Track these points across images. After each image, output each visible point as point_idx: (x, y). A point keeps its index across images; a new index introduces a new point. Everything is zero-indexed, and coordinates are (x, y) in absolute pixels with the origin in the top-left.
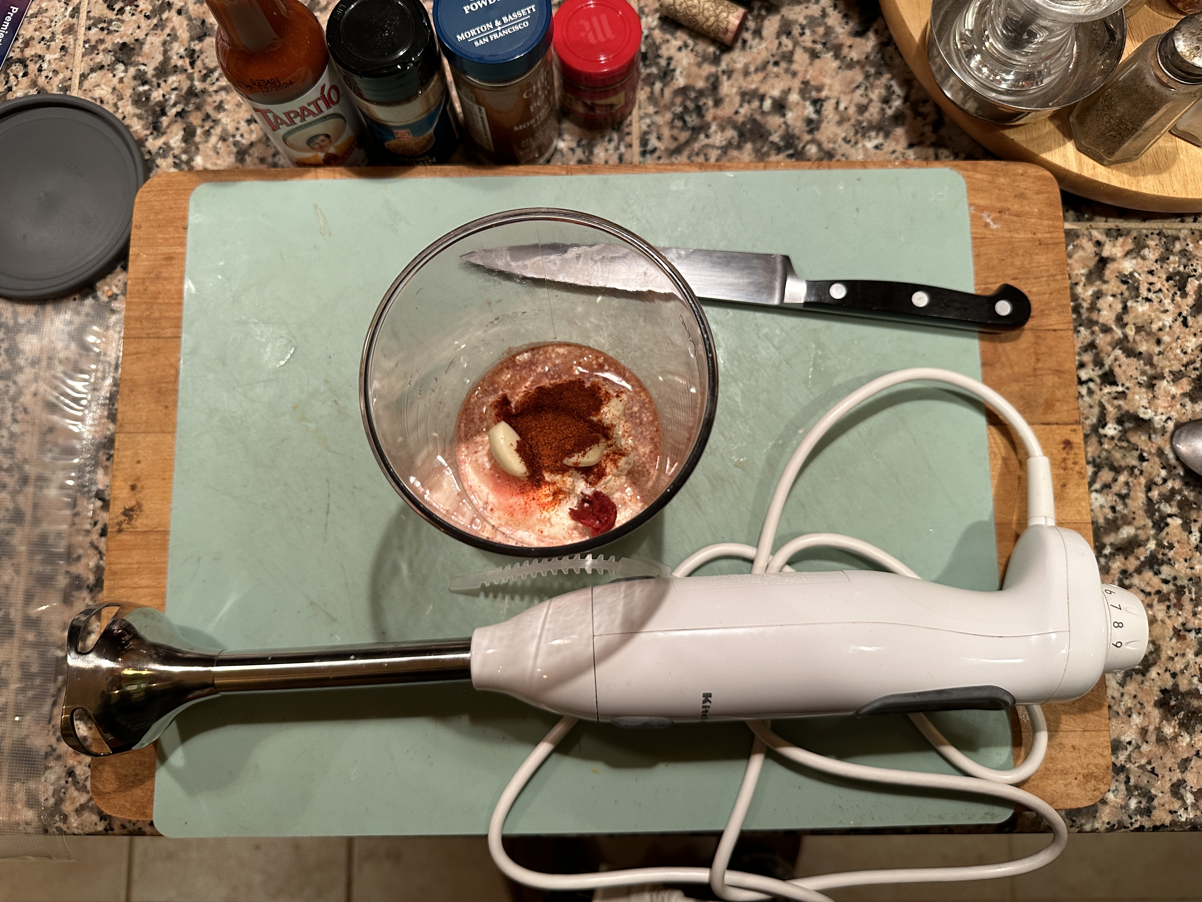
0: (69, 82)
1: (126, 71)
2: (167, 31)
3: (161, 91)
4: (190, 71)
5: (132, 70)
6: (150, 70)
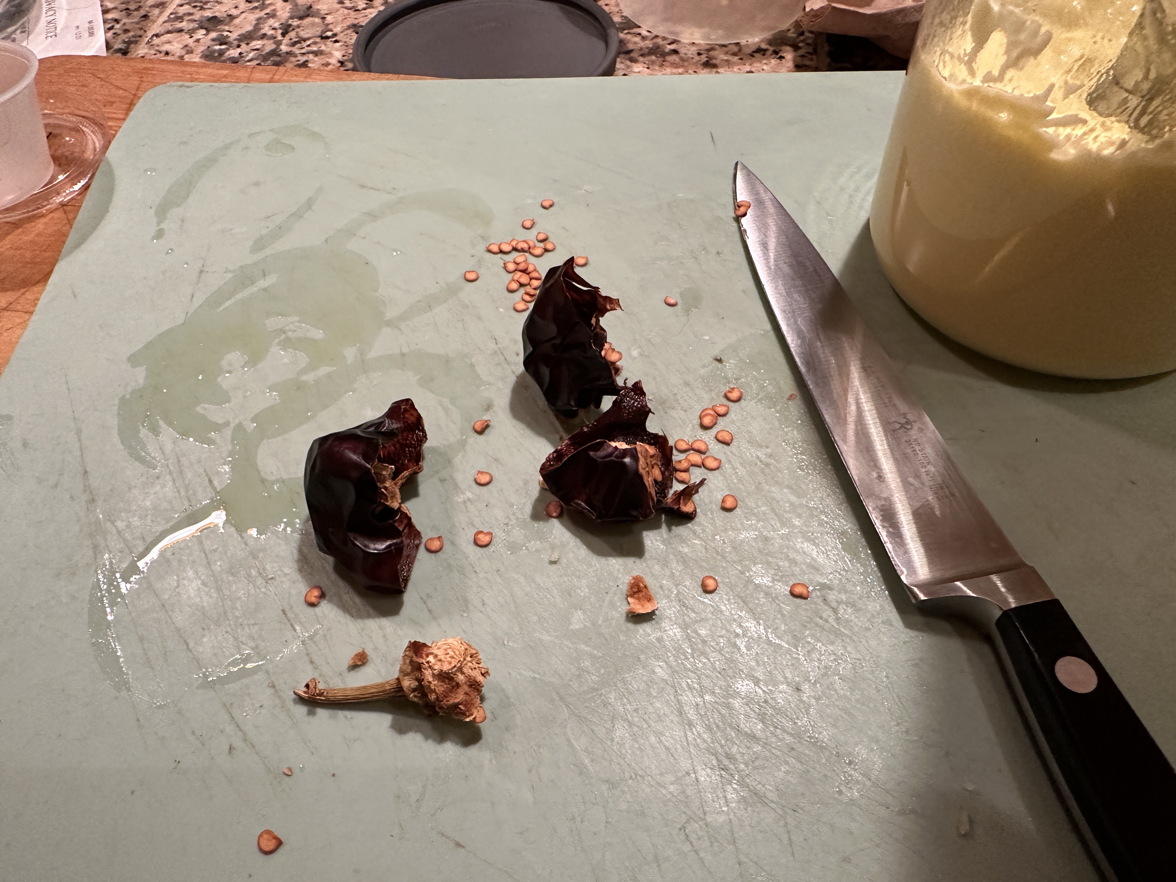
0: (138, 39)
1: (206, 35)
2: (268, 11)
3: (239, 50)
4: (280, 38)
5: (213, 35)
6: (233, 36)
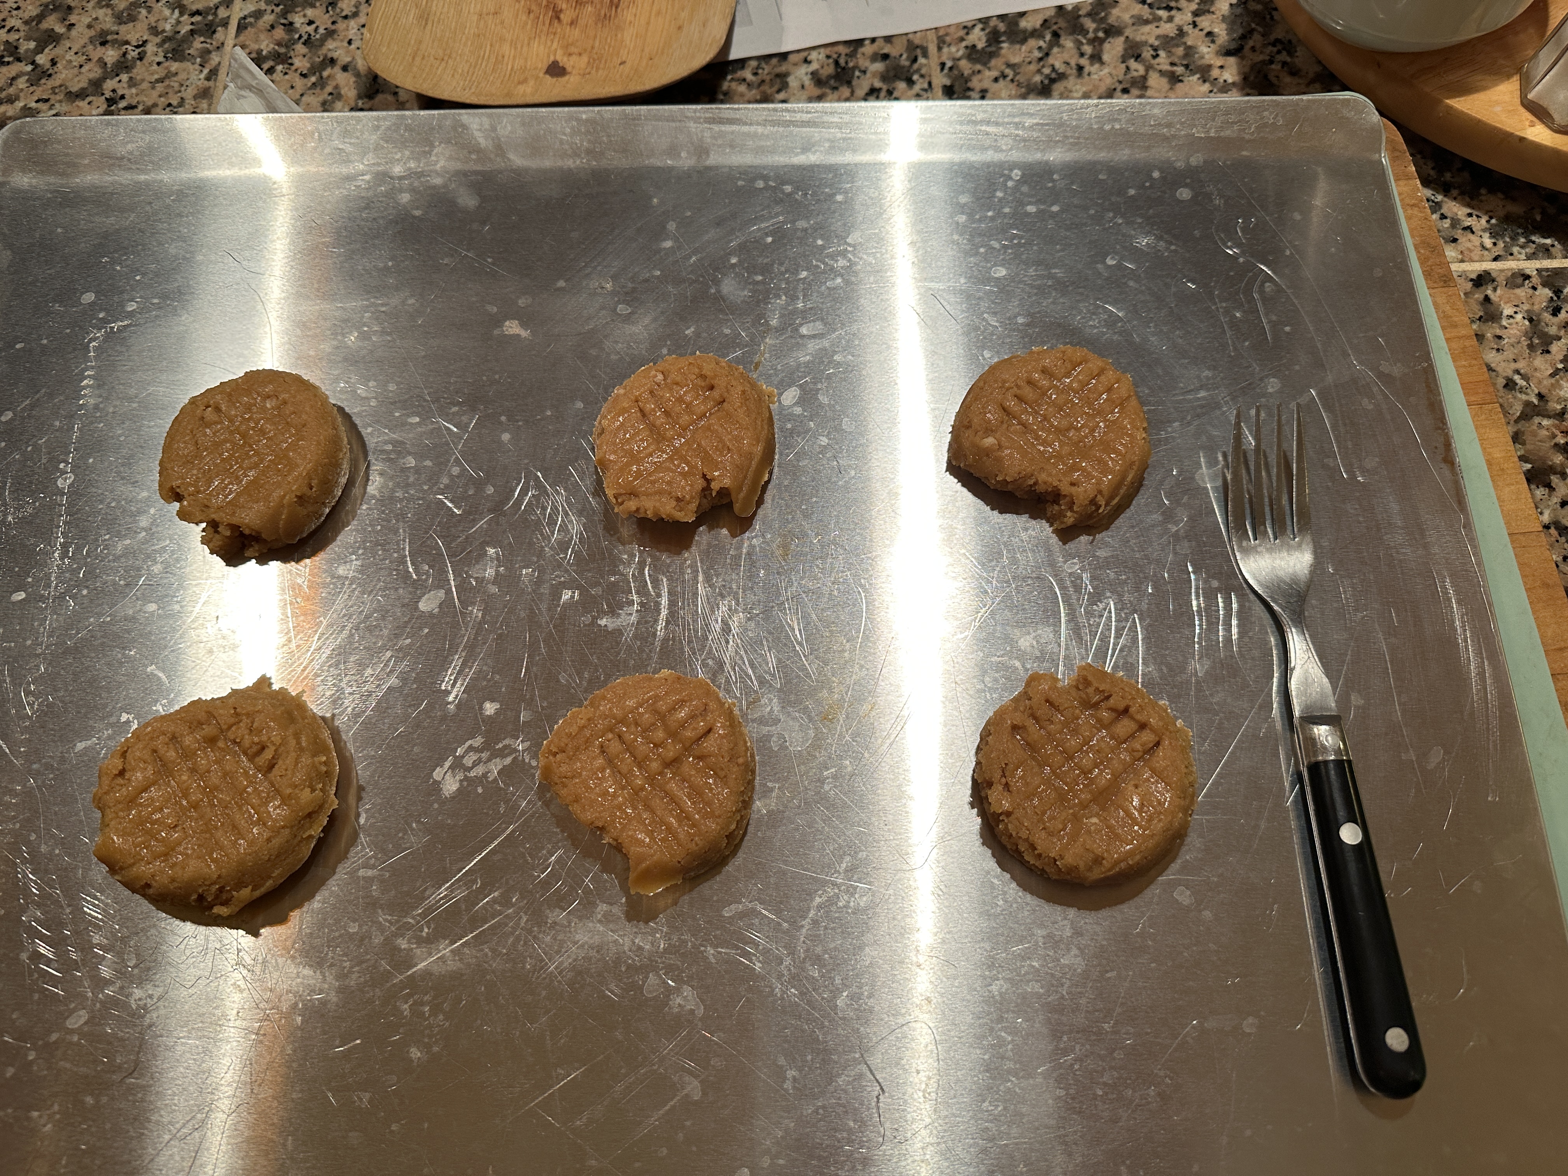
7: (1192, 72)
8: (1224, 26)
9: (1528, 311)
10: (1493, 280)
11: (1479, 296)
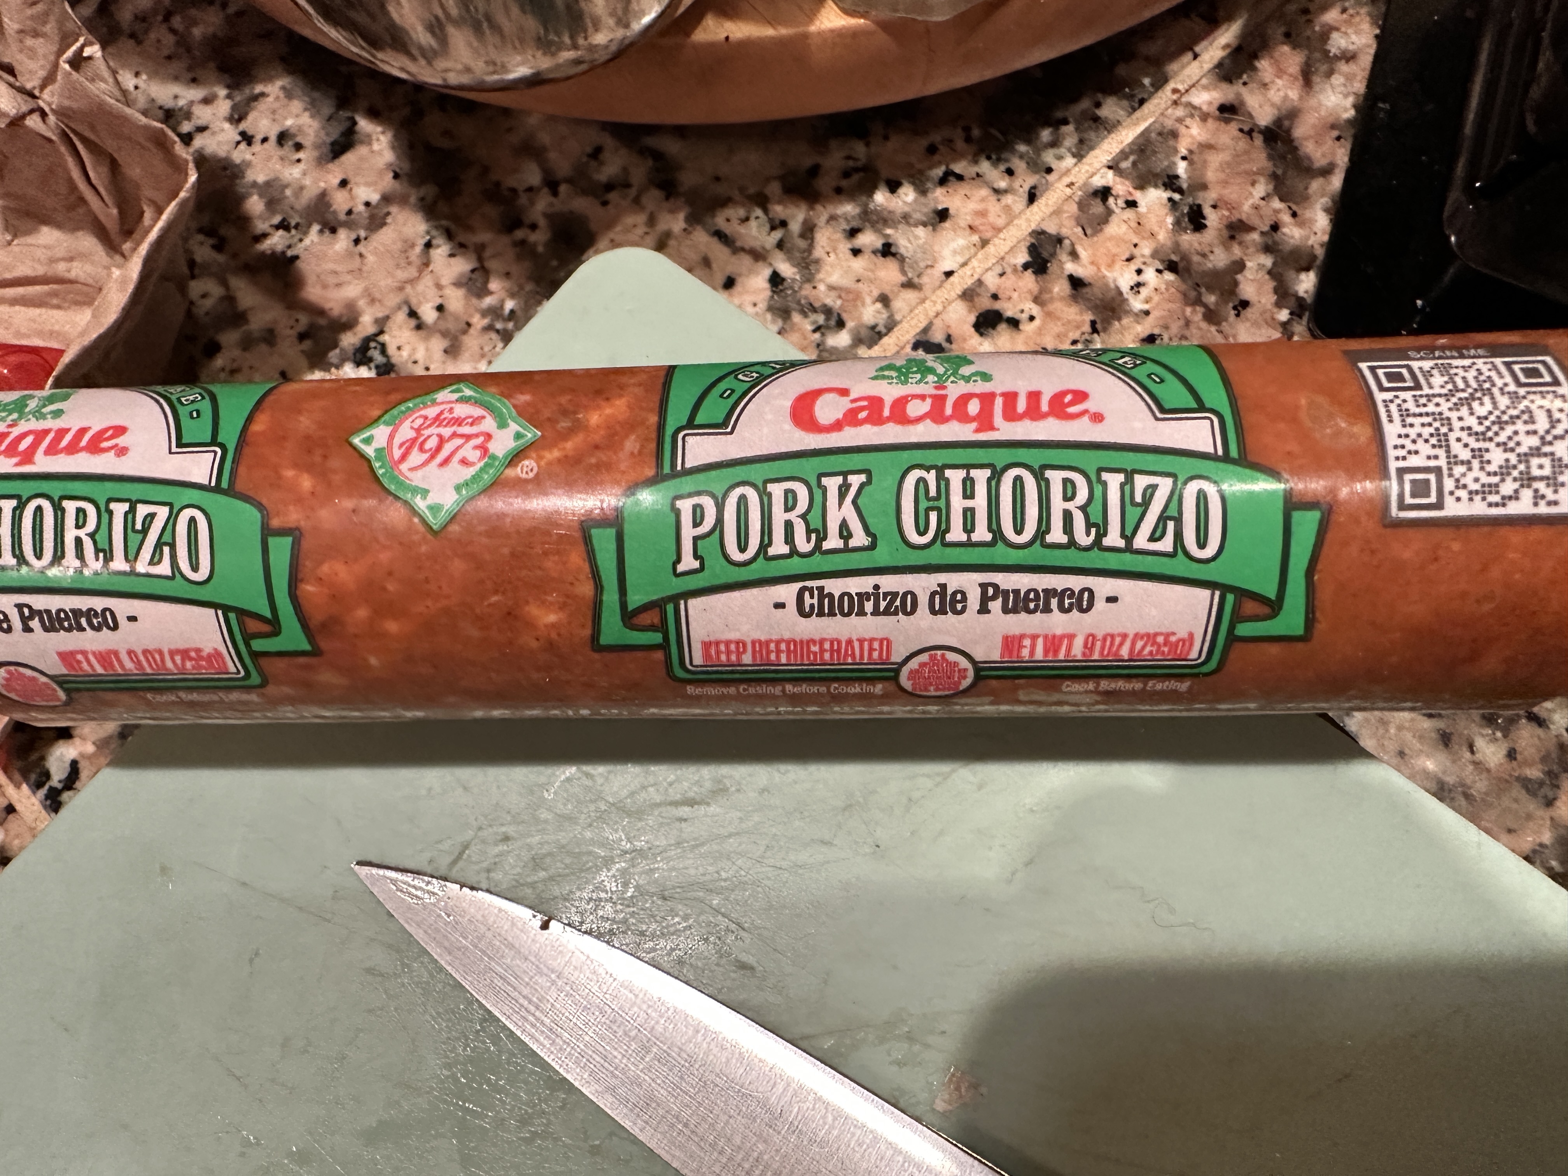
7: (302, 229)
8: (297, 106)
9: (1155, 255)
10: (1059, 240)
11: (1061, 288)
